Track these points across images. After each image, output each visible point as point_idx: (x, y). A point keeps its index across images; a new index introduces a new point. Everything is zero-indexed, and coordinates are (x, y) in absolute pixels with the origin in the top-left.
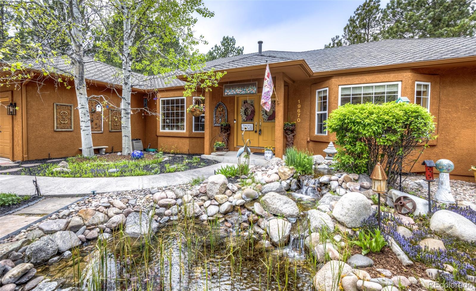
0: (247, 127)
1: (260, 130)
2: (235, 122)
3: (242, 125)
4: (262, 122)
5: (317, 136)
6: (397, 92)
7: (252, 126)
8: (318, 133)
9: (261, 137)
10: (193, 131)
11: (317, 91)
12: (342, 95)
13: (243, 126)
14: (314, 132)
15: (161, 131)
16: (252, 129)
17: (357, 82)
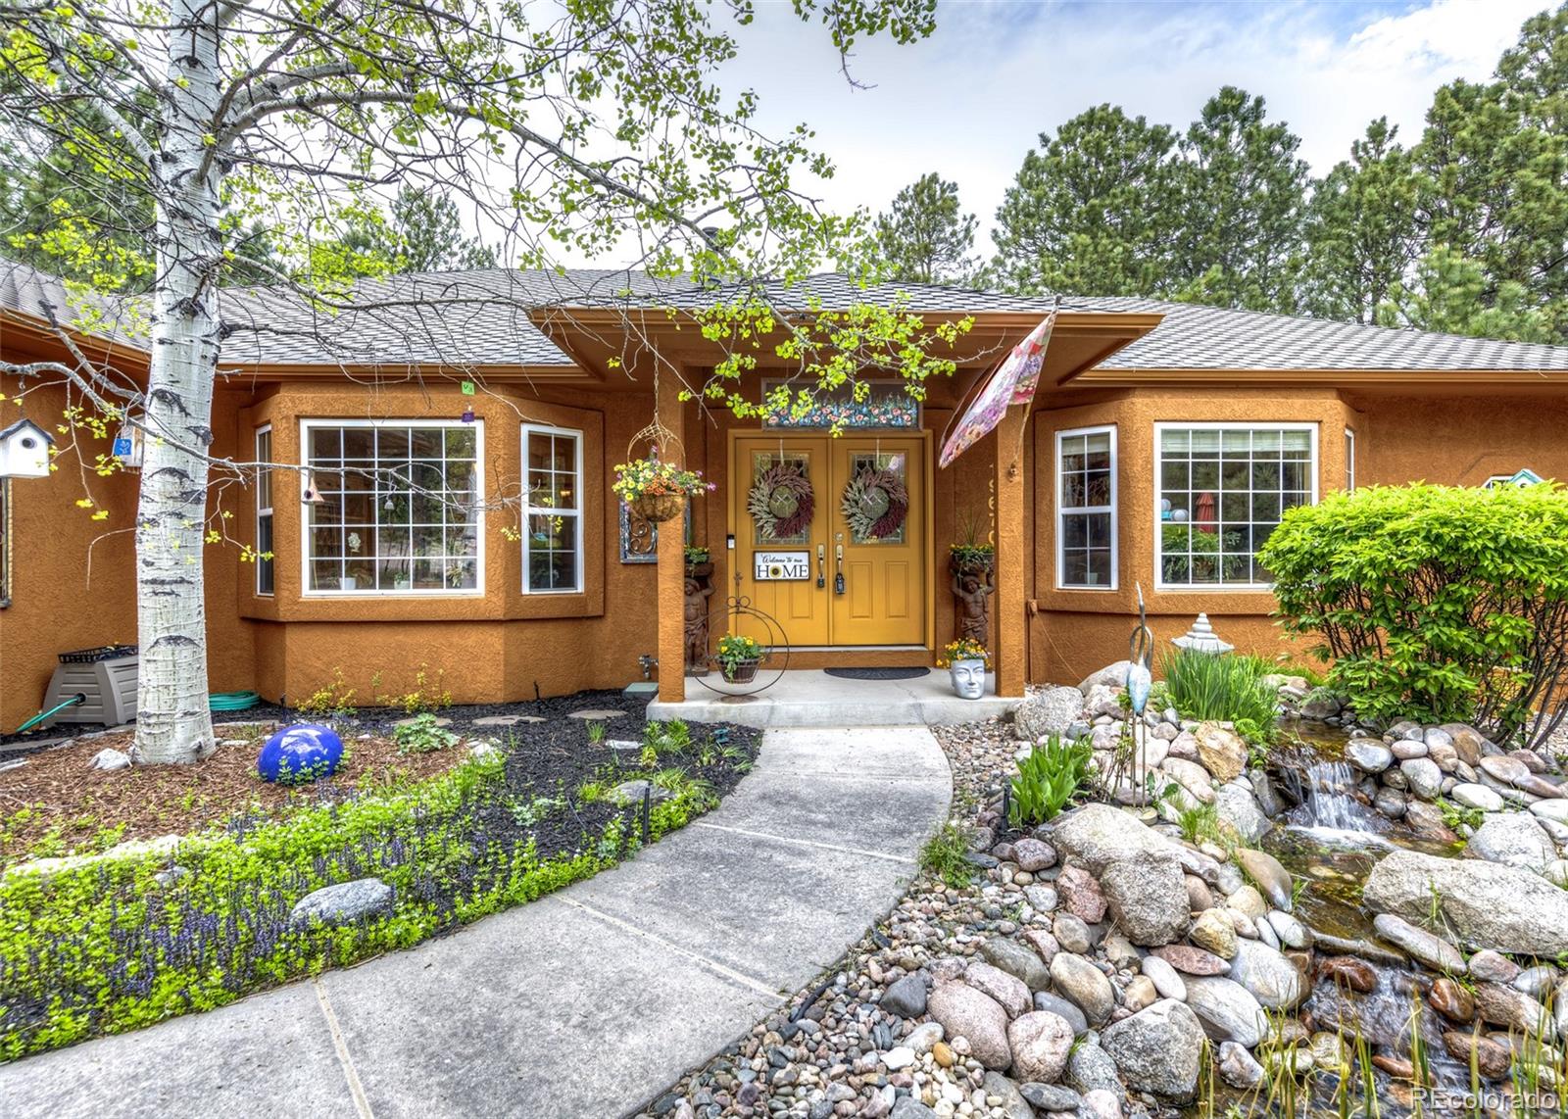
0: (779, 565)
1: (839, 578)
2: (731, 544)
3: (759, 557)
4: (846, 543)
5: (1064, 595)
6: (1304, 454)
7: (805, 562)
8: (1067, 581)
9: (842, 606)
10: (526, 590)
11: (1059, 436)
12: (1165, 455)
13: (764, 563)
14: (1052, 579)
15: (307, 592)
16: (805, 574)
17: (1209, 416)
